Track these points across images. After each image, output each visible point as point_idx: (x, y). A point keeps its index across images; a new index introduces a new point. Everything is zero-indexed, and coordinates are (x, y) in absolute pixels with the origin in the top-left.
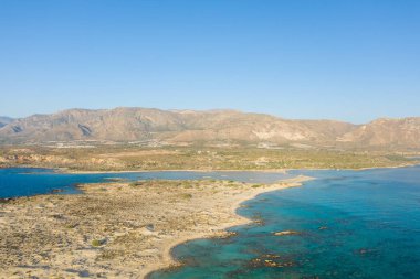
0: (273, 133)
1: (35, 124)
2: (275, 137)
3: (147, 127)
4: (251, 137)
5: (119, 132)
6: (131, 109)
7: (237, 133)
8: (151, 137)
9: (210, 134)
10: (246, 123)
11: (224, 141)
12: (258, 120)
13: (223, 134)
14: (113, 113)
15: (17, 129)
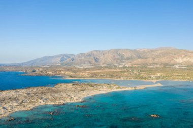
0: (185, 60)
1: (79, 57)
2: (186, 62)
3: (122, 58)
4: (172, 62)
5: (109, 60)
6: (116, 50)
7: (164, 60)
8: (123, 62)
9: (150, 61)
10: (171, 55)
11: (157, 64)
12: (178, 53)
13: (157, 61)
14: (109, 52)
15: (73, 60)
